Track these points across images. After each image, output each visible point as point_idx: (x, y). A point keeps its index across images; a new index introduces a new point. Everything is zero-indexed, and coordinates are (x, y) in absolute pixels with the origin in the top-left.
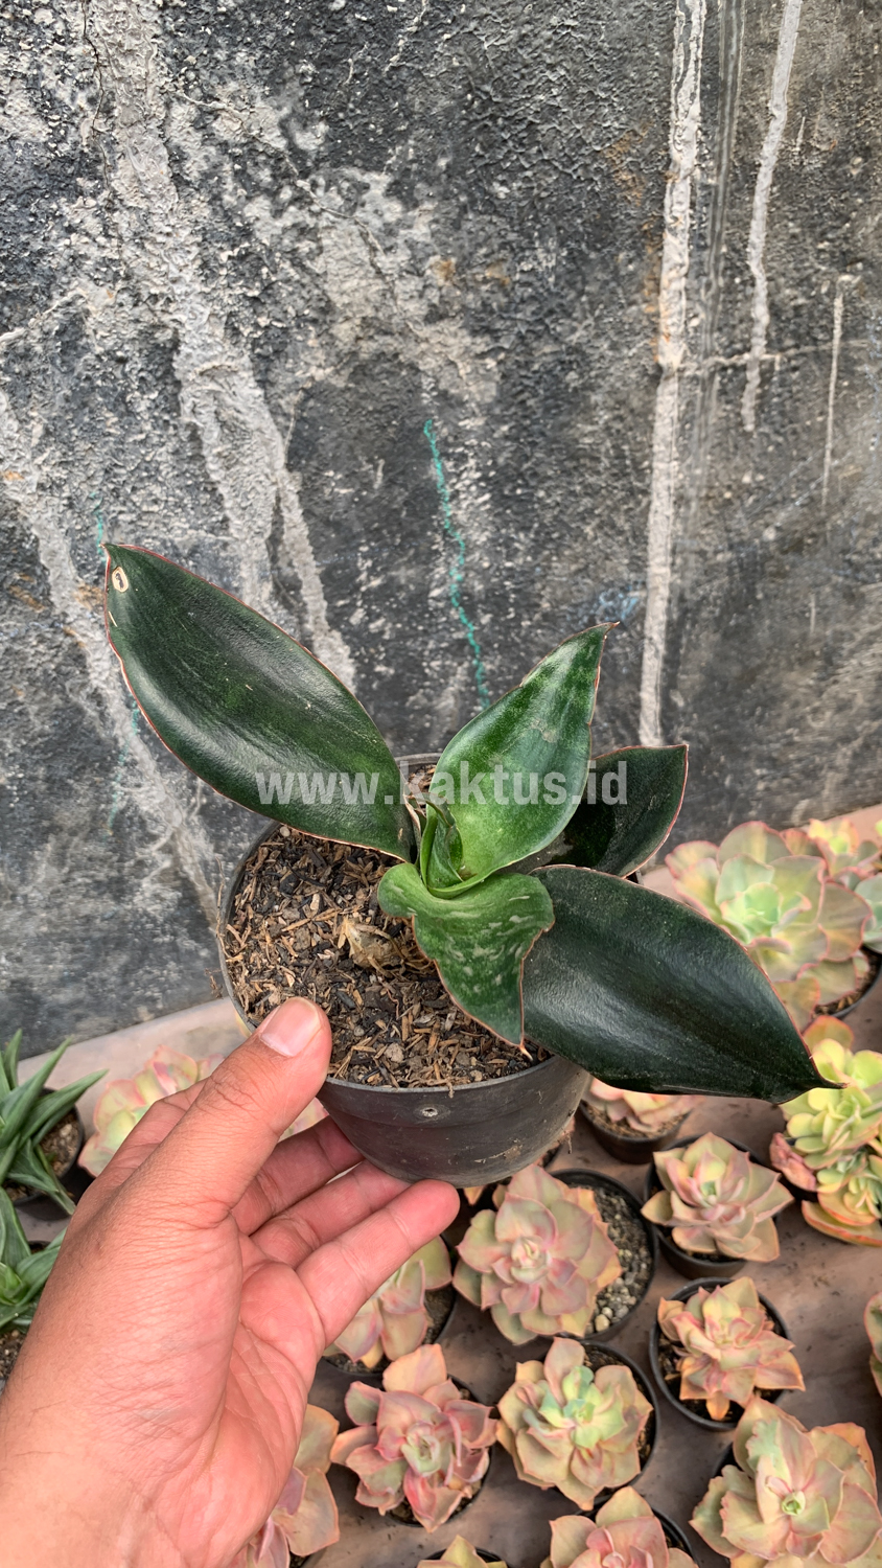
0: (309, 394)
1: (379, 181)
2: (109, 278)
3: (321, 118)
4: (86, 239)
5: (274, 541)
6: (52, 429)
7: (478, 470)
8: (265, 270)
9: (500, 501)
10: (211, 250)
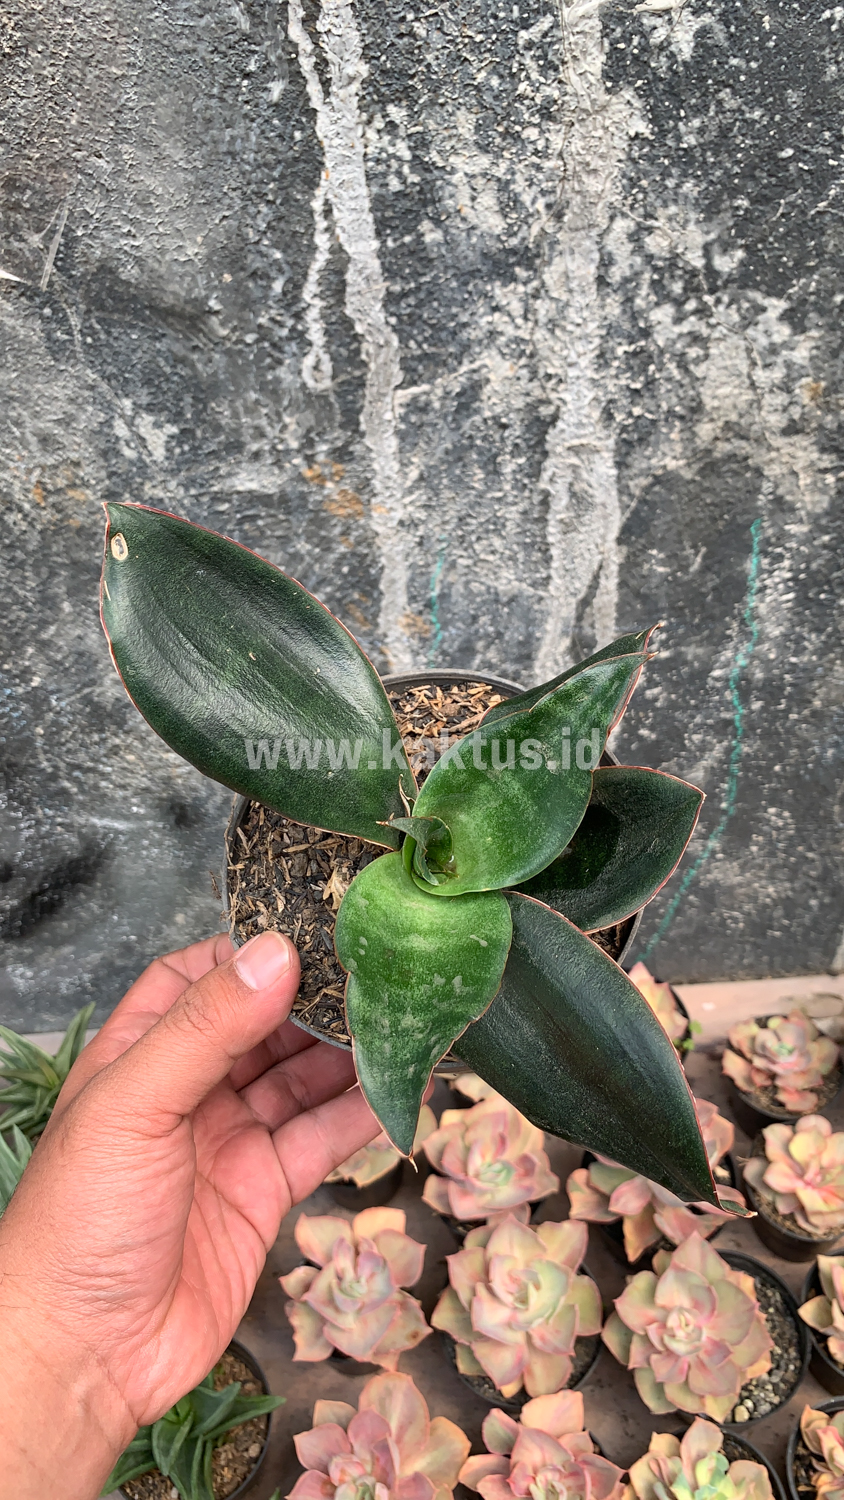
0: (657, 480)
1: (776, 306)
2: (516, 354)
3: (741, 246)
4: (506, 319)
5: (585, 603)
6: (426, 474)
7: (790, 570)
8: (652, 368)
9: (802, 601)
10: (611, 344)
